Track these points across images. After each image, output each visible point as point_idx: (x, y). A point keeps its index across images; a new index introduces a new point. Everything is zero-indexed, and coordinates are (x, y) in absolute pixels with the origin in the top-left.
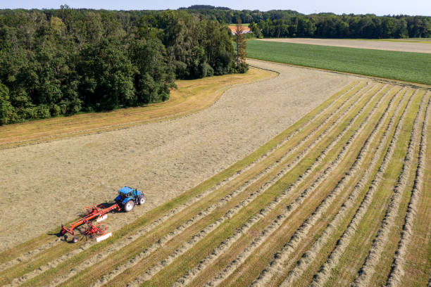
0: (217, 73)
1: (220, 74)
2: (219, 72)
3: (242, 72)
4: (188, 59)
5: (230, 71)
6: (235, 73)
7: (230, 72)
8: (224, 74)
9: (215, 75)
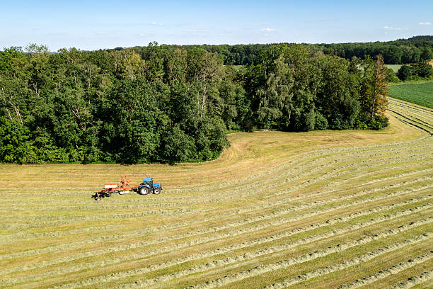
0: (333, 126)
1: (337, 129)
2: (335, 125)
3: (376, 128)
4: (287, 106)
5: (355, 125)
6: (363, 128)
7: (355, 127)
8: (344, 129)
9: (330, 128)
